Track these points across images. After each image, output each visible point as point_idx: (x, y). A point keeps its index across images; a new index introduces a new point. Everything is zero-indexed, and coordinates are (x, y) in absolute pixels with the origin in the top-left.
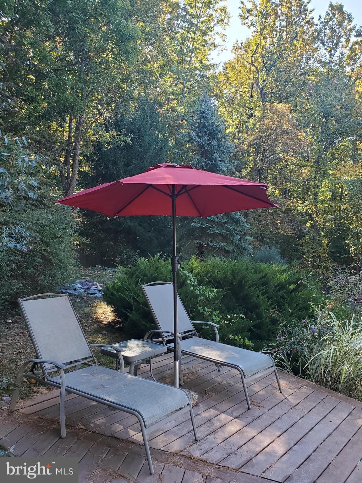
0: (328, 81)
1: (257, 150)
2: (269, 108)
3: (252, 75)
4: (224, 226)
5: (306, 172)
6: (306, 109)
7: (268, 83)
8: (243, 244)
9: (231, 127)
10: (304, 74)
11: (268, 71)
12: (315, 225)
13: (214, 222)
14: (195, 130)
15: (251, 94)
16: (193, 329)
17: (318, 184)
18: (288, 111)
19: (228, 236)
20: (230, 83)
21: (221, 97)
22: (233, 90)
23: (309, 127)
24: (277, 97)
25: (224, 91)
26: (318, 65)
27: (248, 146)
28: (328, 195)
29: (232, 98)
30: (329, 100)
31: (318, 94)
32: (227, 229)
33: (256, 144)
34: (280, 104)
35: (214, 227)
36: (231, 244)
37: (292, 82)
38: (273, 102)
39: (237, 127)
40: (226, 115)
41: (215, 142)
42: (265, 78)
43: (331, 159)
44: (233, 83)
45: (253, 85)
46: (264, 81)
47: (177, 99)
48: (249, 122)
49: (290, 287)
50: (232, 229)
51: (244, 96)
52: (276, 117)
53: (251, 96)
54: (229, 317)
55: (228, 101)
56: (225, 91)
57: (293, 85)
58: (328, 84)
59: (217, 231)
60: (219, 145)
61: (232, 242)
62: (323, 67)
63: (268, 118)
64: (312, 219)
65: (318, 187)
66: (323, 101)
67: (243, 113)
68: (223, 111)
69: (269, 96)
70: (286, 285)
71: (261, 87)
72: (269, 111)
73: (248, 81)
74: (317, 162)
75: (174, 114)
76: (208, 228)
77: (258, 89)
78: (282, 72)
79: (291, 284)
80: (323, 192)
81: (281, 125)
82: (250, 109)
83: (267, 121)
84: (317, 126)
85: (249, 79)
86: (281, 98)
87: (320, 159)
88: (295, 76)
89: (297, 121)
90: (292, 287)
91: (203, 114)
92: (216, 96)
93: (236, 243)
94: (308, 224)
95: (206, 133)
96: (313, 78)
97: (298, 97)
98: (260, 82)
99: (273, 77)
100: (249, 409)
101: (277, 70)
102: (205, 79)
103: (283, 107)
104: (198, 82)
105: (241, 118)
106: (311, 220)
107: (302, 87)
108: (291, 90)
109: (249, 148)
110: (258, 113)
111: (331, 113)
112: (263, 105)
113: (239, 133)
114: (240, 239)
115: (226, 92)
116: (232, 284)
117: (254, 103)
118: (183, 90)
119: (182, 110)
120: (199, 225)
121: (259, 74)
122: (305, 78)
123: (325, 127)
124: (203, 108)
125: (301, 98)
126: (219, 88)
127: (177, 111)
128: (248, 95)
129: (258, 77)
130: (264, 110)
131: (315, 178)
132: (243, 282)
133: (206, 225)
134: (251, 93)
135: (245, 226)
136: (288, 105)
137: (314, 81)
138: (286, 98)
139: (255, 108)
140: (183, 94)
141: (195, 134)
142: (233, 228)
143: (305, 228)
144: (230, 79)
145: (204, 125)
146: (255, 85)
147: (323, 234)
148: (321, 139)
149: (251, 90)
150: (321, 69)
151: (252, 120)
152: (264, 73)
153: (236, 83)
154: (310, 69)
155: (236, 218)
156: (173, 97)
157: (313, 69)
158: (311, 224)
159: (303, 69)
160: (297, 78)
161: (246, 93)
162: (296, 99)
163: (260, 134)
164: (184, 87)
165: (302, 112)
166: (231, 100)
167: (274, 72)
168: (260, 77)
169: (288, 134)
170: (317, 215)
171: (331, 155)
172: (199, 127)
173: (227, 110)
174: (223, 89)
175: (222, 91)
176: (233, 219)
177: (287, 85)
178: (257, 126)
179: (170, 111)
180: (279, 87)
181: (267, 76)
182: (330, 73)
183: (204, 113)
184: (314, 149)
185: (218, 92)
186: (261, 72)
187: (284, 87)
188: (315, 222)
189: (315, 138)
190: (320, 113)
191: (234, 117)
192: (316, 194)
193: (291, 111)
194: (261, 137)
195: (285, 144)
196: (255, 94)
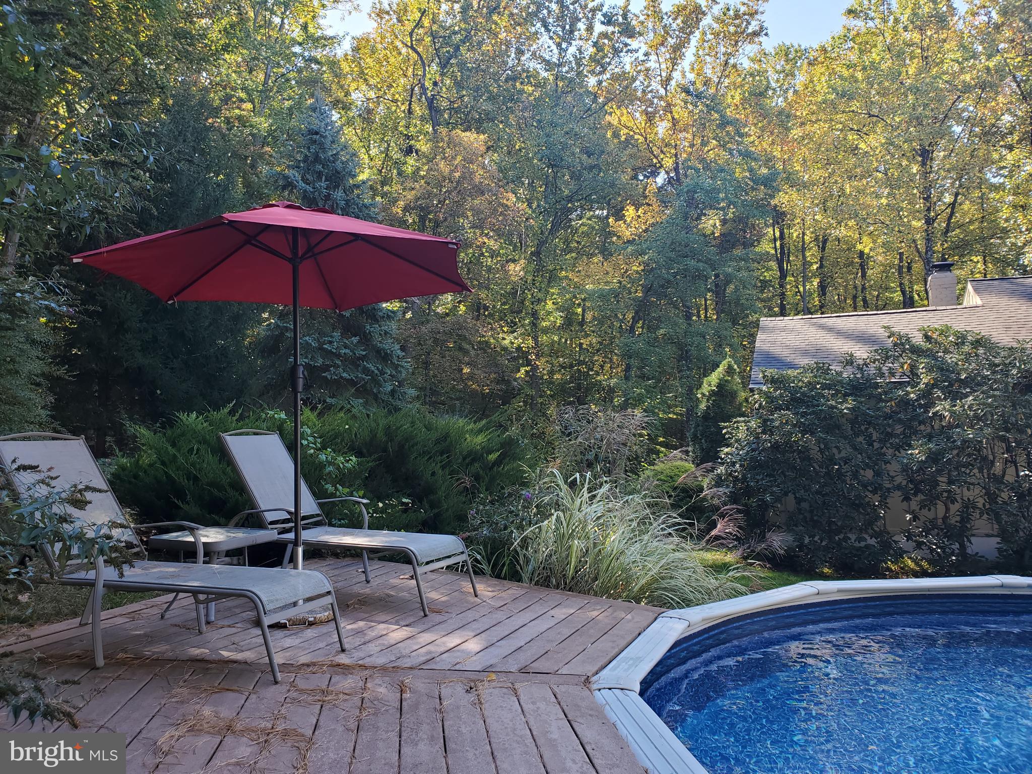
0: (557, 96)
1: (423, 219)
2: (446, 139)
3: (411, 70)
4: (359, 366)
5: (516, 270)
6: (517, 147)
7: (444, 89)
8: (399, 403)
9: (367, 171)
10: (514, 79)
11: (444, 65)
12: (533, 374)
13: (338, 356)
14: (298, 167)
15: (410, 108)
16: (318, 512)
17: (540, 295)
18: (483, 149)
19: (368, 386)
20: (366, 80)
21: (346, 107)
22: (372, 94)
23: (523, 184)
24: (460, 118)
25: (353, 94)
26: (539, 66)
27: (406, 209)
28: (558, 318)
29: (369, 111)
30: (558, 135)
31: (539, 121)
32: (366, 371)
33: (422, 209)
34: (468, 134)
35: (339, 366)
36: (374, 402)
37: (489, 92)
38: (454, 128)
39: (381, 171)
40: (357, 144)
41: (340, 194)
42: (438, 78)
43: (562, 250)
44: (372, 82)
45: (413, 90)
46: (435, 84)
47: (252, 102)
48: (406, 163)
49: (490, 457)
50: (376, 372)
51: (394, 108)
52: (459, 158)
53: (410, 112)
54: (381, 505)
55: (360, 115)
56: (354, 96)
57: (492, 98)
58: (557, 105)
59: (345, 375)
60: (347, 201)
61: (376, 398)
62: (547, 70)
63: (444, 158)
64: (528, 363)
65: (539, 301)
66: (548, 136)
67: (392, 144)
68: (349, 135)
69: (446, 116)
70: (482, 455)
71: (429, 94)
72: (445, 145)
73: (402, 81)
74: (537, 253)
75: (247, 131)
76: (326, 368)
77: (423, 99)
78: (470, 71)
79: (490, 452)
80: (549, 313)
81: (467, 176)
82: (408, 137)
83: (442, 165)
84: (537, 183)
85: (406, 76)
86: (468, 122)
87: (543, 248)
88: (496, 81)
89: (500, 170)
90: (493, 457)
91: (315, 136)
92: (336, 103)
93: (383, 401)
94: (521, 374)
95: (320, 174)
96: (530, 88)
97: (502, 122)
98: (427, 84)
99: (453, 77)
100: (426, 616)
101: (462, 65)
102: (313, 65)
103: (473, 139)
104: (300, 71)
105: (387, 155)
106: (527, 366)
107: (509, 105)
108: (486, 106)
109: (407, 214)
110: (423, 146)
111: (562, 160)
112: (435, 131)
113: (383, 184)
114: (393, 393)
115: (357, 97)
116: (385, 450)
117: (416, 126)
118: (265, 83)
119: (263, 124)
120: (306, 360)
121: (425, 70)
122: (514, 87)
123: (552, 186)
124: (316, 124)
125: (508, 125)
126: (342, 87)
127: (251, 126)
128: (403, 108)
129: (424, 75)
130: (437, 142)
131: (534, 284)
132: (407, 447)
133: (320, 362)
134: (410, 104)
135: (402, 367)
136: (482, 137)
137: (530, 95)
138: (480, 121)
139: (418, 137)
140: (265, 93)
141: (297, 175)
142: (378, 369)
143: (515, 380)
144: (366, 72)
145: (317, 159)
146: (416, 88)
147: (549, 392)
148: (544, 207)
149: (409, 98)
150: (544, 74)
151: (411, 161)
152: (434, 67)
153: (378, 80)
154: (523, 70)
155: (384, 349)
156: (243, 95)
157: (528, 72)
158: (526, 371)
159: (511, 69)
160: (499, 86)
161: (399, 104)
162: (497, 126)
163: (429, 188)
164: (267, 76)
165: (509, 153)
166: (367, 116)
167: (456, 69)
168: (428, 76)
169: (483, 193)
170: (537, 355)
171: (564, 243)
172: (304, 161)
173: (360, 134)
174: (351, 89)
175: (347, 94)
176: (378, 351)
177: (481, 96)
178: (422, 173)
179: (237, 124)
180: (466, 99)
181: (443, 74)
182: (560, 84)
183: (317, 133)
184: (532, 227)
185: (341, 95)
186: (429, 66)
187: (474, 100)
188: (535, 368)
189: (534, 206)
190: (543, 157)
191: (373, 152)
192: (535, 315)
193: (488, 148)
194: (429, 195)
195: (477, 212)
196: (418, 110)
